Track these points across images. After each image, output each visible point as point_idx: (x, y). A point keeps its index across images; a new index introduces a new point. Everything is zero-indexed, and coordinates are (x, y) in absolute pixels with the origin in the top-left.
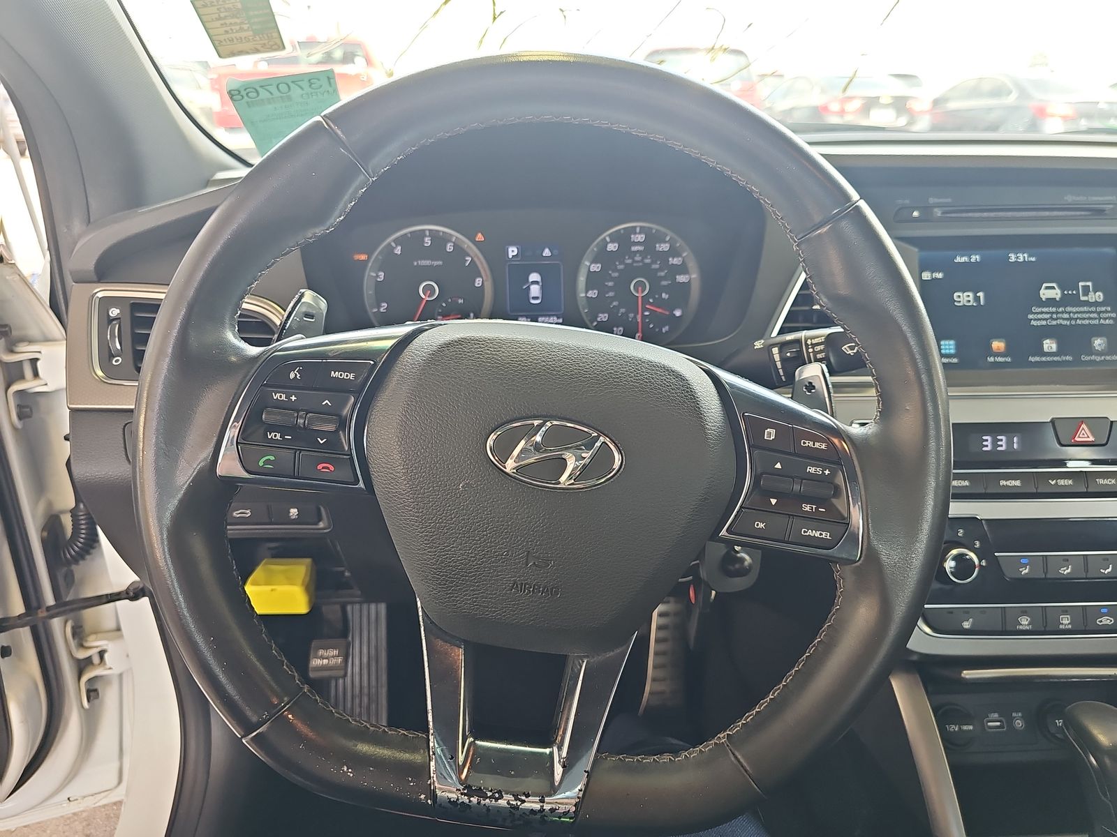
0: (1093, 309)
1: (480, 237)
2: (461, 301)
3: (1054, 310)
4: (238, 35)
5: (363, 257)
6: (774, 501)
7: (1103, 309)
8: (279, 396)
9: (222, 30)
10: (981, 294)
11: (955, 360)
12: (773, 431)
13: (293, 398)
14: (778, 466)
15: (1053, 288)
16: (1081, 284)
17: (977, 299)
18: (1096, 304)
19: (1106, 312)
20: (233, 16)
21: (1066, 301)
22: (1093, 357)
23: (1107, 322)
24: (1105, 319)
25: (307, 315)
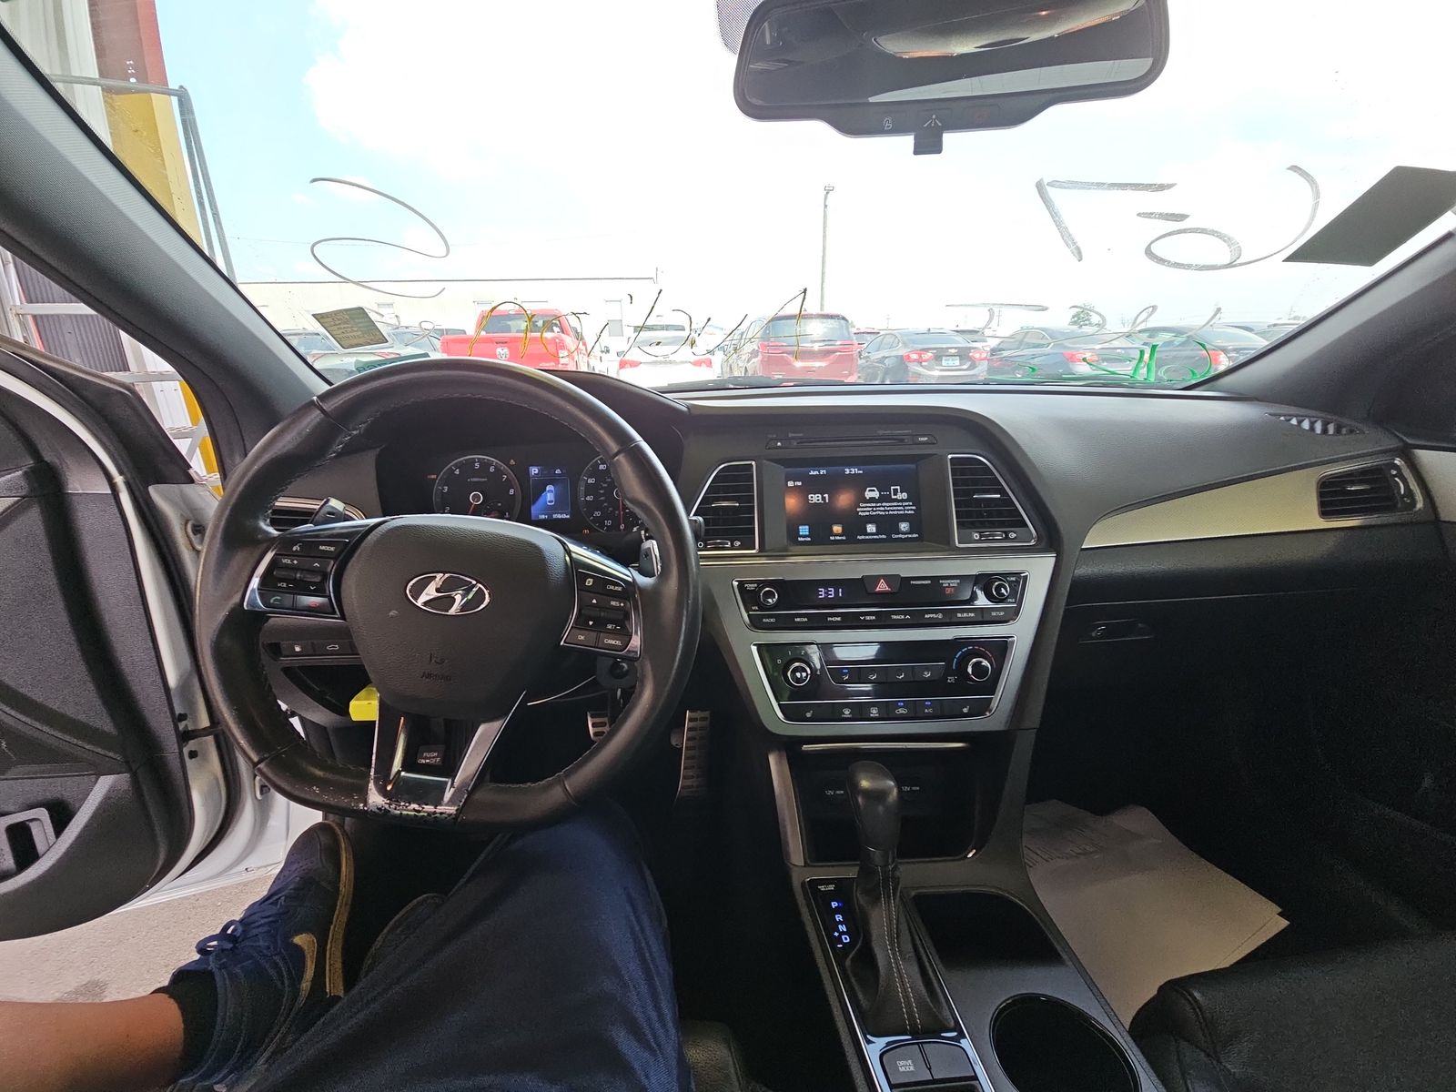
0: (900, 504)
1: (512, 462)
2: (500, 504)
3: (874, 505)
4: (352, 334)
5: (433, 477)
6: (591, 623)
7: (907, 504)
8: (286, 561)
9: (340, 331)
10: (826, 496)
11: (809, 539)
12: (591, 580)
13: (295, 562)
14: (594, 601)
15: (874, 490)
16: (892, 488)
17: (824, 499)
18: (902, 501)
19: (909, 506)
20: (345, 323)
21: (882, 499)
22: (900, 536)
23: (910, 512)
24: (908, 510)
25: (329, 513)
